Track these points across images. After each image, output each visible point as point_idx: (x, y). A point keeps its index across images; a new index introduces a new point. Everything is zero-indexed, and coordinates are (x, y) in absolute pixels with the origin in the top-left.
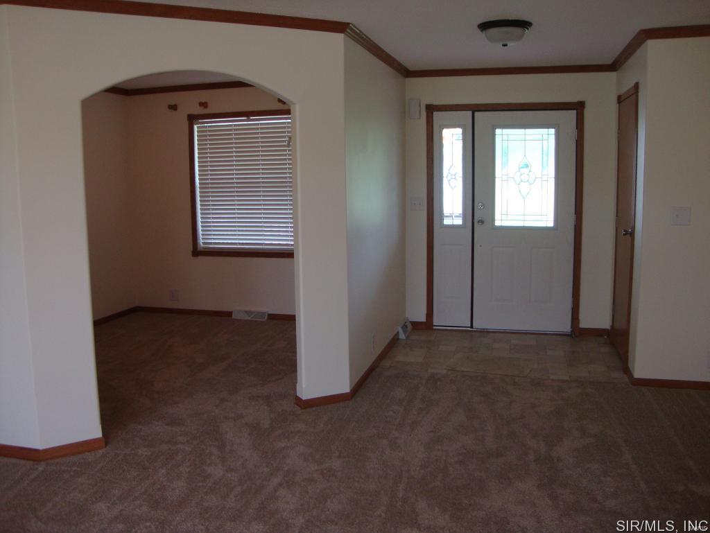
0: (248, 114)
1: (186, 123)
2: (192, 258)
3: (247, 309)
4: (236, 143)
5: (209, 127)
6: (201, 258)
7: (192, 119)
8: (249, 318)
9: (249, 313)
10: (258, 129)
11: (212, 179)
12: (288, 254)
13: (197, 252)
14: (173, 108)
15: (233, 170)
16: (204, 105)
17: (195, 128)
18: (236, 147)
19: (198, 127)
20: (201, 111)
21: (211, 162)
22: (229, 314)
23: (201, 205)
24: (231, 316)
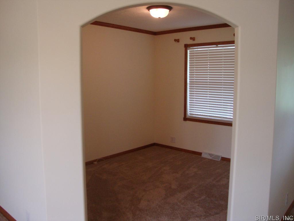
0: (217, 44)
1: (183, 49)
2: (183, 121)
3: (210, 152)
4: (209, 60)
5: (196, 51)
6: (188, 122)
7: (187, 46)
8: (210, 158)
9: (210, 155)
10: (222, 52)
11: (196, 79)
12: (229, 124)
13: (186, 119)
14: (177, 41)
15: (207, 75)
16: (193, 39)
17: (188, 51)
18: (210, 62)
19: (190, 51)
20: (191, 42)
21: (196, 70)
22: (200, 154)
23: (190, 93)
24: (201, 155)
